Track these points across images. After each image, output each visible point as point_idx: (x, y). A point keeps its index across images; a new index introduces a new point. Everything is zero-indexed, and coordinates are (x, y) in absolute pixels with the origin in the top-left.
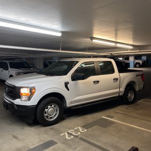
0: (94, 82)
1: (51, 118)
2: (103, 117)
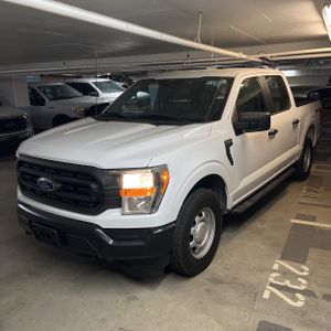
0: (270, 135)
2: (293, 221)
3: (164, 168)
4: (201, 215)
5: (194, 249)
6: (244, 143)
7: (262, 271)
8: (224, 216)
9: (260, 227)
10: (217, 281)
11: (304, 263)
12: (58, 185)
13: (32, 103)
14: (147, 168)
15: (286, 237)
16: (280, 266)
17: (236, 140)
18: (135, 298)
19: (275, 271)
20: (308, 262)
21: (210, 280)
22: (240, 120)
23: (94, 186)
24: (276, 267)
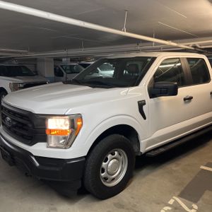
0: (185, 99)
1: (114, 179)
2: (203, 167)
3: (80, 117)
4: (113, 154)
5: (106, 179)
6: (157, 104)
7: (159, 204)
8: (137, 157)
9: (174, 169)
10: (120, 206)
11: (195, 202)
12: (14, 123)
13: (55, 75)
14: (64, 115)
15: (191, 179)
16: (176, 202)
17: (149, 101)
18: (55, 209)
19: (169, 205)
20: (200, 201)
21: (115, 204)
22: (154, 87)
23: (30, 125)
24: (171, 202)
